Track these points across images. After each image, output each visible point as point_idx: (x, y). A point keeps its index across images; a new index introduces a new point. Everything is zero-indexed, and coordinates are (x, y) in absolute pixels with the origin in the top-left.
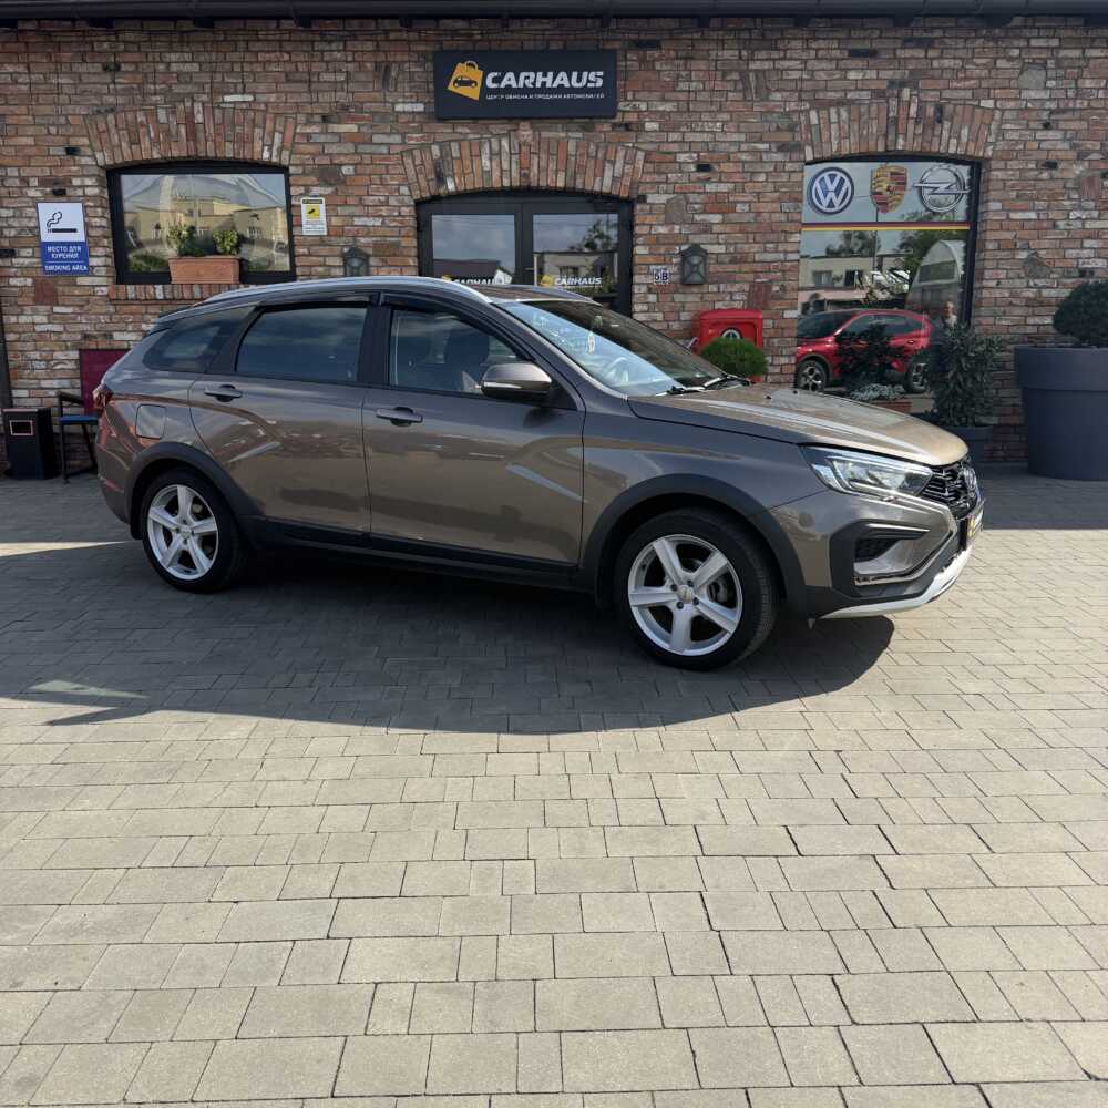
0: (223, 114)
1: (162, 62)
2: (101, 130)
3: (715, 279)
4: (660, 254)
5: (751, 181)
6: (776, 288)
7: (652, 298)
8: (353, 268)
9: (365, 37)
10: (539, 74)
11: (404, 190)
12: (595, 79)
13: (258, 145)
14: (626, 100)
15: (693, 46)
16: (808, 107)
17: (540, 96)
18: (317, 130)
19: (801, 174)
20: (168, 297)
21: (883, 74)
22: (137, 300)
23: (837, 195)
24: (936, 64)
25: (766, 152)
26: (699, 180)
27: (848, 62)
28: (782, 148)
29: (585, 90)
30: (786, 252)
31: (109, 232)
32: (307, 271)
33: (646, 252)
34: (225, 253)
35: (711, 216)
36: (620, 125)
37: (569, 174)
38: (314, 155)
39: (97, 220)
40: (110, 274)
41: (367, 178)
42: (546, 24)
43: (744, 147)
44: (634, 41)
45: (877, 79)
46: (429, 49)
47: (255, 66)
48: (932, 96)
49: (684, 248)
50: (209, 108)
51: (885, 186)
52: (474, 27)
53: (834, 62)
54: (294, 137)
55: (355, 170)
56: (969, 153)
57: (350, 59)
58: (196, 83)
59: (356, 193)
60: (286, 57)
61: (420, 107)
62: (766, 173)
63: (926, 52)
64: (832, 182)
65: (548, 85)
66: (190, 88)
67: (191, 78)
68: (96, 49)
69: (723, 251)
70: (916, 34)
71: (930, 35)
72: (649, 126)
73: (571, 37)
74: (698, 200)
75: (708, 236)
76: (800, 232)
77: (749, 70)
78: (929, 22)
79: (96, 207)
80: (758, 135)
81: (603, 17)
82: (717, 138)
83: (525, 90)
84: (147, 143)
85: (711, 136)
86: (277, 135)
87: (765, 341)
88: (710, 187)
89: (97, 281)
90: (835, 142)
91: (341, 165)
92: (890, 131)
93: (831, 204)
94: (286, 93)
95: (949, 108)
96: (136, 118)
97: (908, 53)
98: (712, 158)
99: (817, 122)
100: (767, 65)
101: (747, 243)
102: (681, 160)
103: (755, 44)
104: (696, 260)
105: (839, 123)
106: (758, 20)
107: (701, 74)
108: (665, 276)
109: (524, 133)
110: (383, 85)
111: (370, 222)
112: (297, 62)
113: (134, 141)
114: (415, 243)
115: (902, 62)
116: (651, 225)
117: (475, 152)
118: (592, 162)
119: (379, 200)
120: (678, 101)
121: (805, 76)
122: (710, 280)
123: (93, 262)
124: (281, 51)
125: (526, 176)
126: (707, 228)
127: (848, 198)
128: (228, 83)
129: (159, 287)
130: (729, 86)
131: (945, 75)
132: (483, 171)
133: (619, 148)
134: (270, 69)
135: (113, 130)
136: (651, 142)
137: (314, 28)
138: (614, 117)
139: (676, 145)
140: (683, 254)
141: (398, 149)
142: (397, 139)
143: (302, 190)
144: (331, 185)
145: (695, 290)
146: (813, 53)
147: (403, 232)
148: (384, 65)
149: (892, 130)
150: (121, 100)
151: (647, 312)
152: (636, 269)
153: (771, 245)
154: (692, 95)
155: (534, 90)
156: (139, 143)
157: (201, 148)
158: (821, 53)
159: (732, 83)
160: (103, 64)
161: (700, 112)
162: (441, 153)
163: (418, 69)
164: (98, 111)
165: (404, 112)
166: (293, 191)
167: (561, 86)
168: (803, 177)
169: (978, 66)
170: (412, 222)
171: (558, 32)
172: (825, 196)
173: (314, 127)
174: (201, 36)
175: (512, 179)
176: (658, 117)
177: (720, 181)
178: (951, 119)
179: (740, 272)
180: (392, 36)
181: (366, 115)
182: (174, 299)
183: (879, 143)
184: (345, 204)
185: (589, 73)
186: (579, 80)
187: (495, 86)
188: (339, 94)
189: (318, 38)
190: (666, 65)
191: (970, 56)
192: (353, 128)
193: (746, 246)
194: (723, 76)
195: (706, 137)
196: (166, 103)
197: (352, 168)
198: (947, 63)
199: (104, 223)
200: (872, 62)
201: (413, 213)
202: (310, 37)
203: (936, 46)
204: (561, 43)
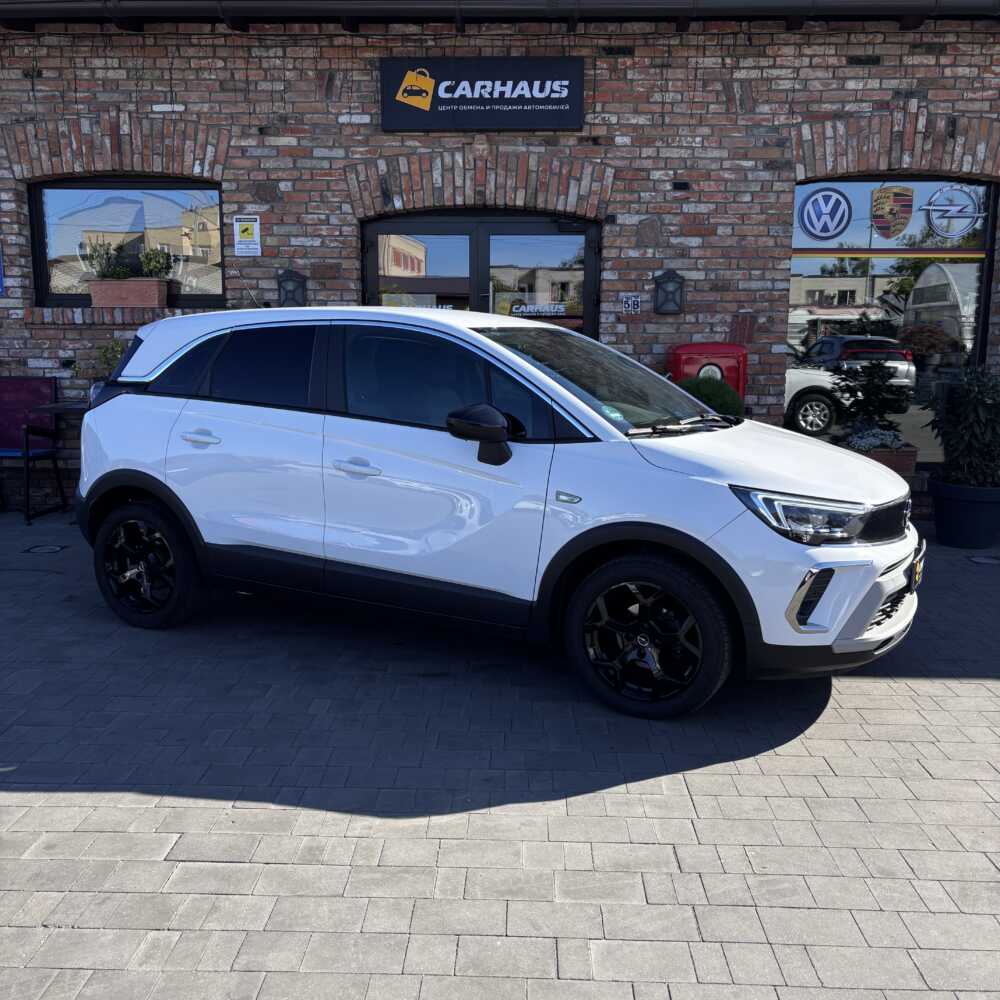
0: (152, 125)
1: (86, 68)
2: (19, 140)
3: (693, 308)
4: (631, 280)
5: (734, 202)
6: (762, 320)
7: (621, 328)
8: (290, 291)
9: (304, 43)
10: (498, 83)
11: (347, 208)
12: (558, 88)
13: (189, 158)
14: (594, 112)
15: (669, 52)
16: (800, 120)
17: (497, 107)
18: (254, 143)
19: (791, 195)
20: (87, 321)
21: (887, 84)
22: (54, 324)
23: (832, 220)
24: (948, 72)
25: (749, 170)
26: (676, 199)
27: (846, 70)
28: (770, 165)
29: (548, 100)
30: (774, 280)
31: (28, 250)
32: (239, 295)
33: (616, 277)
34: (150, 274)
35: (689, 239)
36: (587, 139)
37: (529, 192)
38: (249, 171)
39: (14, 238)
40: (27, 296)
41: (306, 195)
42: (506, 29)
43: (727, 164)
44: (604, 48)
45: (881, 89)
46: (376, 55)
47: (186, 73)
48: (943, 108)
49: (658, 273)
50: (136, 118)
51: (887, 209)
52: (426, 33)
53: (832, 70)
54: (228, 150)
55: (294, 186)
56: (986, 172)
57: (291, 67)
58: (123, 92)
59: (295, 211)
60: (220, 64)
61: (366, 119)
62: (753, 194)
63: (937, 59)
64: (826, 203)
65: (507, 95)
66: (116, 97)
67: (118, 87)
68: (17, 54)
69: (702, 277)
70: (925, 40)
71: (941, 40)
72: (619, 140)
73: (535, 43)
74: (674, 222)
75: (686, 261)
76: (790, 259)
77: (733, 80)
78: (941, 25)
79: (11, 223)
80: (742, 151)
81: (569, 20)
82: (696, 154)
83: (481, 100)
84: (69, 155)
85: (689, 151)
86: (210, 149)
87: (749, 377)
88: (686, 208)
89: (11, 303)
90: (830, 159)
91: (279, 180)
92: (894, 146)
93: (825, 229)
94: (220, 103)
95: (963, 122)
96: (58, 130)
97: (916, 60)
98: (689, 176)
99: (810, 138)
100: (754, 74)
101: (730, 269)
102: (655, 178)
103: (740, 50)
104: (671, 287)
105: (835, 137)
106: (744, 24)
107: (680, 83)
108: (636, 304)
109: (481, 147)
110: (327, 95)
111: (308, 242)
112: (232, 70)
113: (55, 153)
114: (357, 264)
115: (910, 70)
116: (621, 249)
117: (424, 168)
118: (556, 178)
119: (319, 219)
120: (653, 113)
121: (797, 87)
122: (686, 310)
123: (9, 282)
124: (214, 57)
125: (482, 194)
126: (684, 253)
127: (845, 221)
128: (157, 91)
129: (78, 311)
130: (711, 97)
131: (957, 84)
132: (434, 189)
133: (586, 164)
134: (203, 77)
135: (32, 141)
136: (623, 158)
137: (251, 33)
138: (580, 130)
139: (650, 161)
140: (655, 280)
141: (340, 164)
142: (340, 153)
143: (235, 207)
144: (268, 202)
145: (670, 320)
146: (806, 61)
147: (344, 253)
148: (327, 73)
149: (897, 146)
150: (41, 109)
151: (615, 343)
152: (603, 296)
153: (757, 272)
154: (668, 108)
155: (492, 101)
156: (60, 155)
157: (127, 161)
158: (816, 61)
159: (714, 94)
160: (24, 70)
161: (677, 126)
162: (388, 170)
163: (366, 78)
164: (17, 121)
165: (350, 124)
166: (226, 208)
167: (521, 97)
168: (793, 198)
169: (996, 74)
170: (354, 244)
171: (520, 37)
172: (819, 220)
173: (250, 140)
174: (126, 41)
175: (466, 197)
176: (630, 129)
177: (700, 202)
178: (966, 132)
179: (721, 301)
180: (338, 41)
181: (307, 127)
182: (93, 323)
183: (881, 159)
184: (282, 222)
185: (553, 80)
186: (542, 90)
187: (449, 96)
188: (277, 104)
189: (257, 44)
190: (640, 73)
191: (988, 63)
192: (290, 141)
193: (728, 273)
194: (705, 86)
195: (684, 153)
196: (90, 112)
197: (289, 184)
198: (961, 71)
199: (22, 240)
200: (874, 70)
201: (355, 233)
202: (245, 41)
203: (949, 52)
204: (524, 49)
